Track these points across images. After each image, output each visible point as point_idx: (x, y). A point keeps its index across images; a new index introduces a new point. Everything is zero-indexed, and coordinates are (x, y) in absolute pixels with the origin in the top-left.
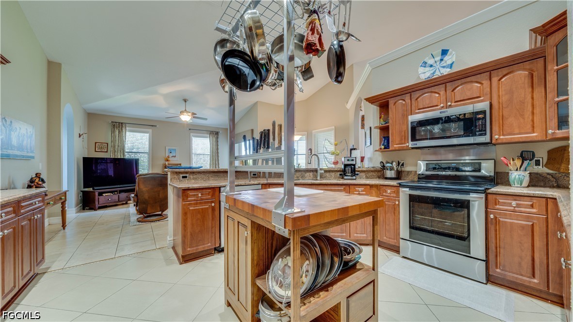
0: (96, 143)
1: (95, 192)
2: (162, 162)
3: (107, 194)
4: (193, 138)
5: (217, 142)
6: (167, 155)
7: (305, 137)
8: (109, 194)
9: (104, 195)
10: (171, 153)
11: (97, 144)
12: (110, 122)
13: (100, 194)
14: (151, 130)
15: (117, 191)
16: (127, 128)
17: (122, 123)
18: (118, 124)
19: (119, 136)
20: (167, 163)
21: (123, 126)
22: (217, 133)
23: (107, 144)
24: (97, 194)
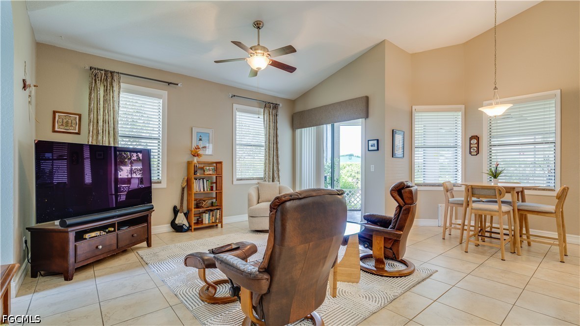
0: (54, 112)
1: (67, 232)
2: (186, 158)
3: (93, 234)
4: (238, 113)
5: (276, 122)
6: (194, 145)
7: (460, 114)
8: (98, 233)
9: (87, 236)
10: (200, 140)
11: (57, 115)
12: (88, 68)
13: (79, 236)
14: (167, 92)
15: (113, 225)
16: (122, 85)
17: (112, 73)
18: (103, 72)
19: (105, 101)
20: (195, 160)
21: (115, 78)
22: (276, 107)
23: (80, 116)
24: (72, 236)
